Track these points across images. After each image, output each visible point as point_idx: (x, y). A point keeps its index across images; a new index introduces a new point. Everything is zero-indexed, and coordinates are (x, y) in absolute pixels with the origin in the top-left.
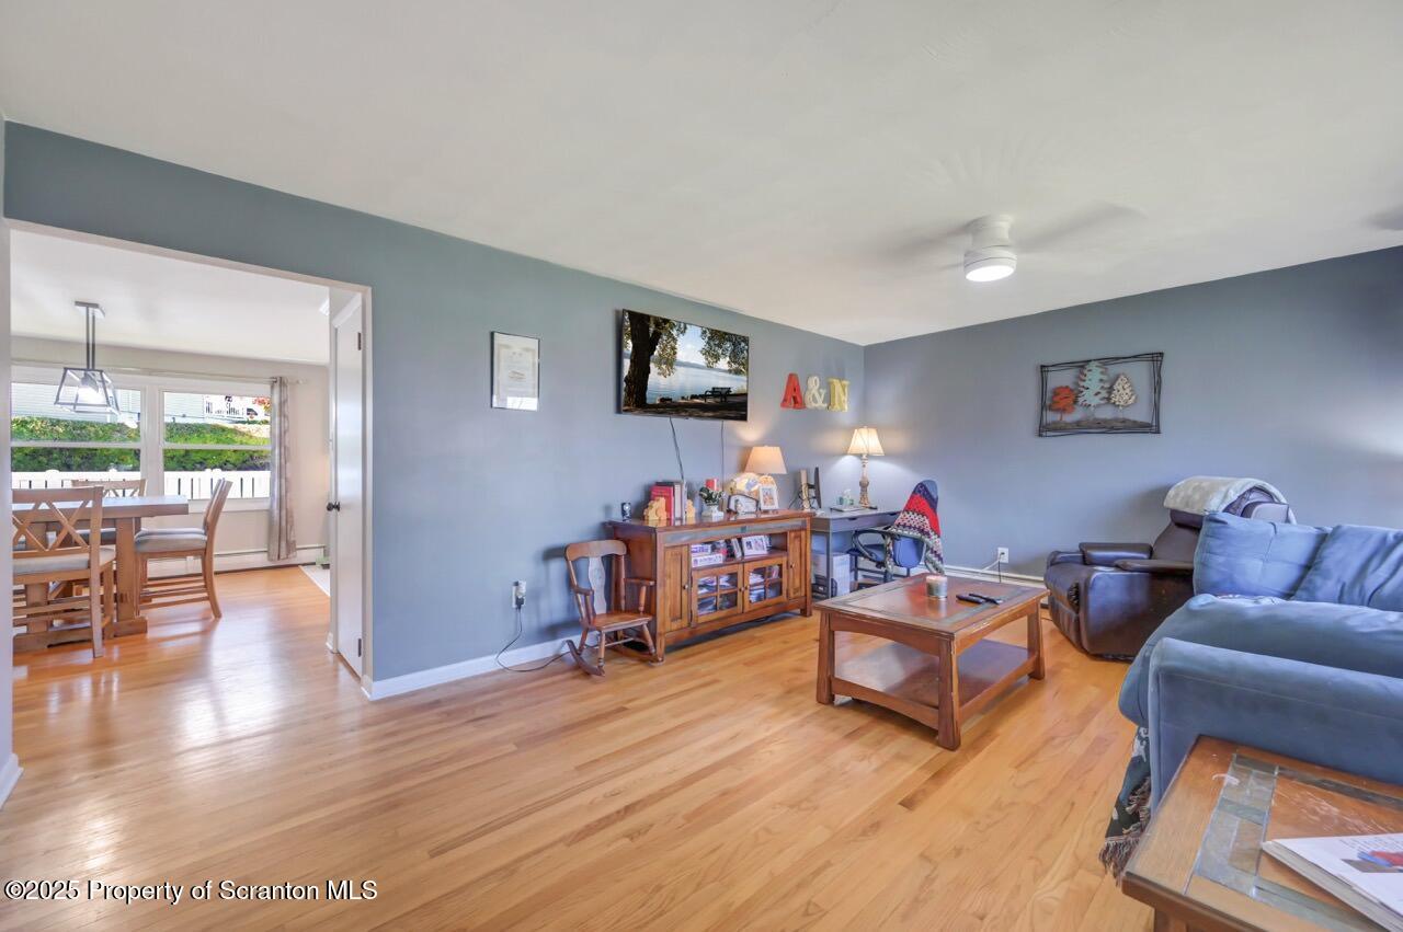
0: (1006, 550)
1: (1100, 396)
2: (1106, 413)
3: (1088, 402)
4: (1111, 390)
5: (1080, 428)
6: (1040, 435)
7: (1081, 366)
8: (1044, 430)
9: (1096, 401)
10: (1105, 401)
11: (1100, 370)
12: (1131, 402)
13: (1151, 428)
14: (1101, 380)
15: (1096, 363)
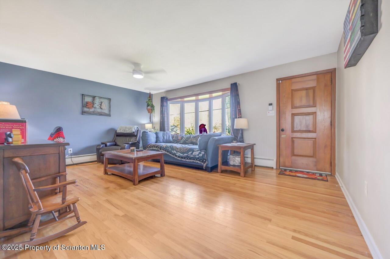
0: (71, 149)
1: (99, 106)
2: (99, 110)
3: (96, 107)
4: (101, 105)
5: (94, 113)
6: (82, 114)
7: (94, 97)
8: (83, 113)
9: (98, 107)
10: (100, 107)
11: (98, 99)
12: (105, 108)
13: (109, 115)
14: (99, 102)
15: (98, 98)
